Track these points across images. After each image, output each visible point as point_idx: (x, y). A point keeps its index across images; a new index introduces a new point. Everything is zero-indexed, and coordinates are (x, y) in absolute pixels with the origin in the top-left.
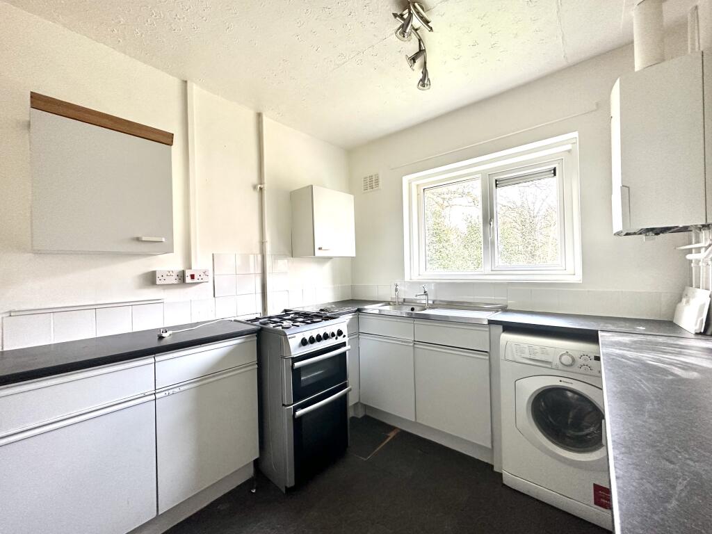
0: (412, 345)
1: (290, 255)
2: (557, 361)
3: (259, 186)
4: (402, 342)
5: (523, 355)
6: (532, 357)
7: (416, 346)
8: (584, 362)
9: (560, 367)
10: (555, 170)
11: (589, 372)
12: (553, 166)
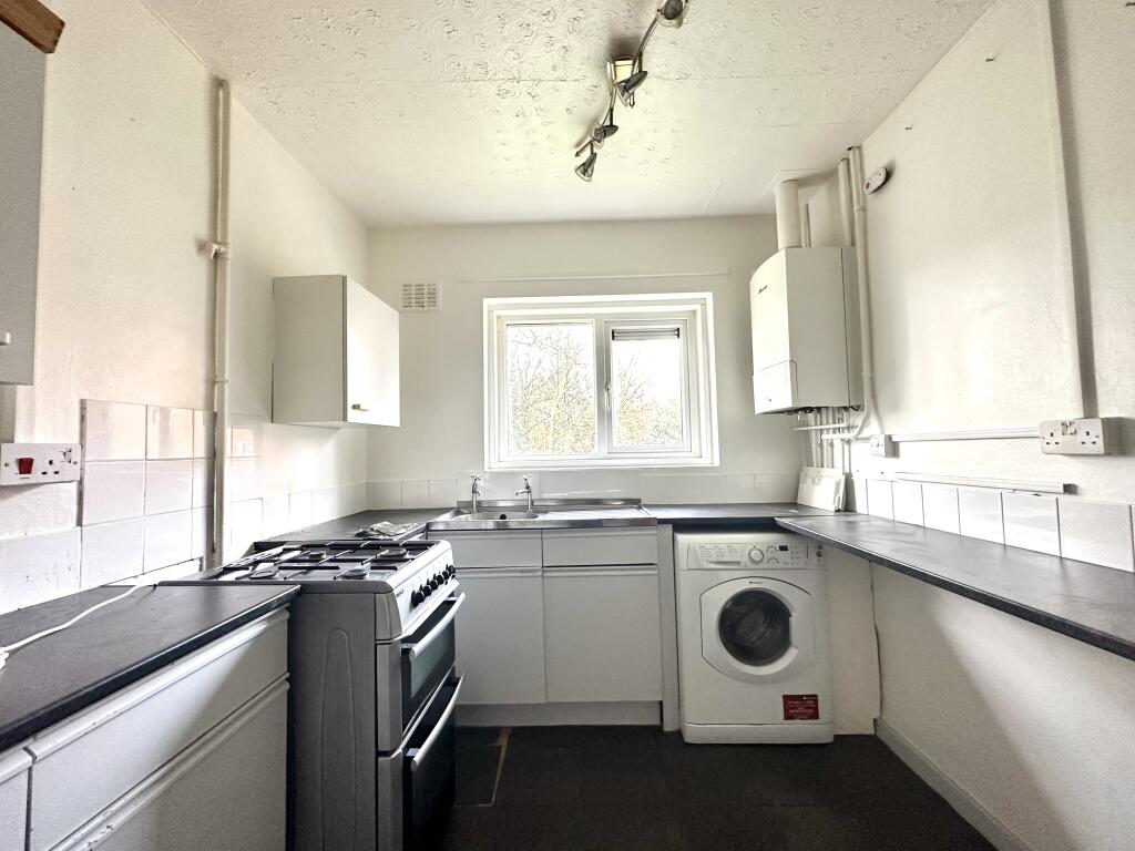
0: (540, 573)
1: (268, 417)
2: (745, 559)
3: (215, 247)
4: (522, 571)
5: (710, 559)
6: (720, 559)
7: (545, 574)
8: (771, 556)
9: (750, 565)
10: (678, 330)
11: (778, 566)
12: (676, 326)
